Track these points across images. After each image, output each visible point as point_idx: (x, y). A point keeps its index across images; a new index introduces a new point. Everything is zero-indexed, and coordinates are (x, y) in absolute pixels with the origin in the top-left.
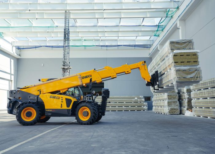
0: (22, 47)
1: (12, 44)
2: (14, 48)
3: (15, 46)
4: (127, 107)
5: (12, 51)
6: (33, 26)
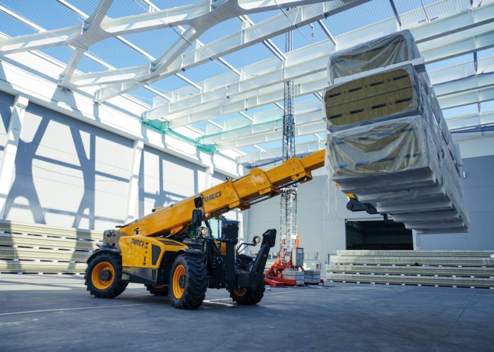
0: (255, 165)
1: (236, 161)
2: (241, 168)
3: (243, 164)
4: (466, 279)
5: (238, 172)
6: (254, 124)
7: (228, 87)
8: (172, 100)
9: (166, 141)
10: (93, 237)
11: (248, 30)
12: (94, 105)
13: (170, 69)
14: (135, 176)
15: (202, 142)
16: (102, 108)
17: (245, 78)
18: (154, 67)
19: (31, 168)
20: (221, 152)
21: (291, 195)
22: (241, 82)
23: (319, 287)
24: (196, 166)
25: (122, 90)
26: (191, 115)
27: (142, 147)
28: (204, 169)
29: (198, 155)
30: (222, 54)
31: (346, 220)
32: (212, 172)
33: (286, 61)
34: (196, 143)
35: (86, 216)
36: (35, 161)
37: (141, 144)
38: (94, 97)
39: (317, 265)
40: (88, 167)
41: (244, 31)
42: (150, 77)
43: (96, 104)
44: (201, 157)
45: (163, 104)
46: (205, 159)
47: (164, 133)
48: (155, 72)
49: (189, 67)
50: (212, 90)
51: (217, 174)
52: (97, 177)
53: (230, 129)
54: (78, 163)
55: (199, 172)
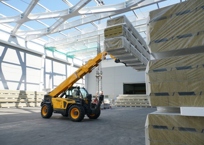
1: (82, 61)
3: (85, 62)
6: (88, 48)
7: (77, 36)
8: (56, 40)
9: (54, 54)
10: (27, 93)
11: (83, 19)
12: (25, 42)
13: (55, 31)
14: (42, 68)
15: (68, 55)
16: (28, 43)
17: (83, 33)
18: (48, 30)
19: (1, 66)
20: (76, 57)
21: (100, 77)
22: (82, 35)
23: (109, 109)
24: (66, 64)
25: (36, 37)
26: (64, 45)
27: (45, 57)
28: (70, 64)
29: (67, 59)
30: (76, 26)
31: (123, 83)
32: (73, 66)
33: (98, 28)
34: (66, 55)
35: (23, 83)
36: (2, 64)
37: (44, 56)
38: (25, 39)
39: (113, 100)
40: (23, 65)
41: (81, 19)
42: (47, 33)
43: (26, 42)
44: (68, 60)
45: (52, 41)
46: (70, 61)
47: (53, 51)
48: (49, 32)
49: (62, 31)
50: (71, 37)
51: (75, 66)
52: (27, 68)
53: (79, 50)
54: (19, 64)
55: (68, 66)
